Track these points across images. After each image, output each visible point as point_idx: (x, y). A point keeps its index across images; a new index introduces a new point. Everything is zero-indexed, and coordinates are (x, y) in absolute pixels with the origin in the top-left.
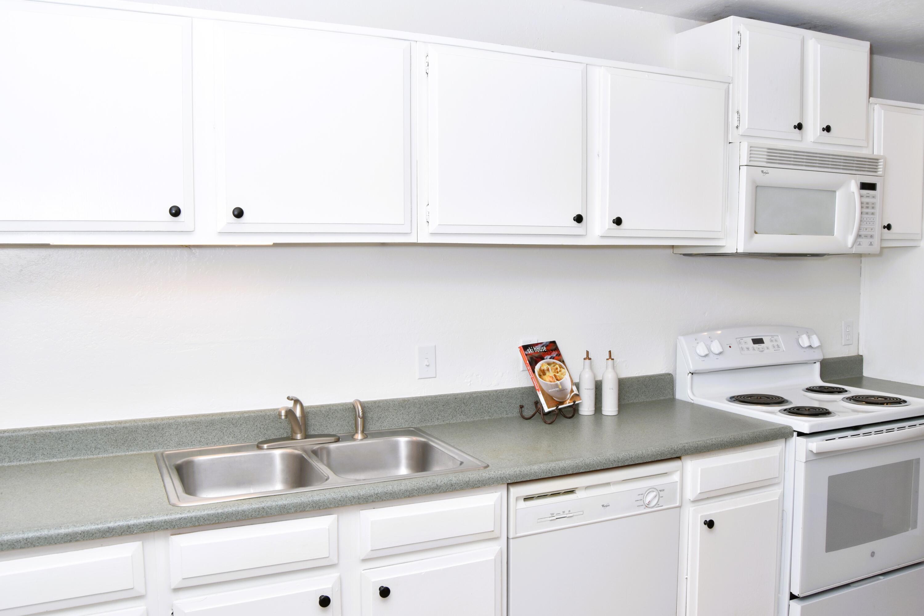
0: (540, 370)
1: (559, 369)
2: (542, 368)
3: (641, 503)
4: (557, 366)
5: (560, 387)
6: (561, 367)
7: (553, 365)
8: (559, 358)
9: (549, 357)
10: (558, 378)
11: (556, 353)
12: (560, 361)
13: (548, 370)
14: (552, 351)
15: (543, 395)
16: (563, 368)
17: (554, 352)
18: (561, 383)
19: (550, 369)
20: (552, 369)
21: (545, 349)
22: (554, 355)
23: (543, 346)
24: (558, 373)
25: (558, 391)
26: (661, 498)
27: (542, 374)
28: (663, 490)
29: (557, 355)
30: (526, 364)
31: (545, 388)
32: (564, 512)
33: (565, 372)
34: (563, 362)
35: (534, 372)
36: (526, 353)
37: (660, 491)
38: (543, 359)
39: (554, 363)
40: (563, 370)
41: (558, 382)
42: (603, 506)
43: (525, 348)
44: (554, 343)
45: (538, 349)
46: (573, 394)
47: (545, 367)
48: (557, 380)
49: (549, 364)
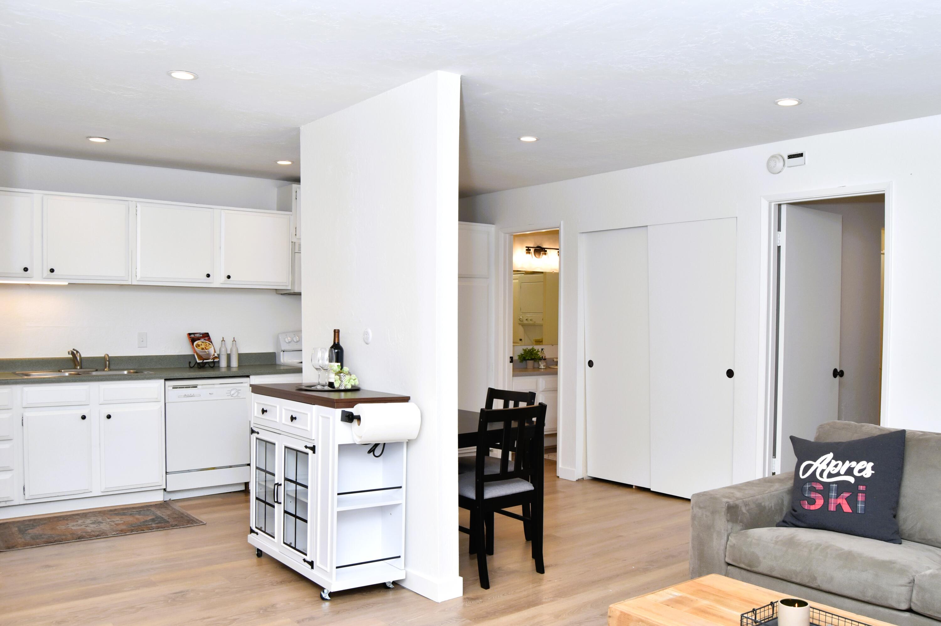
0: (197, 344)
1: (208, 345)
2: (198, 344)
3: (229, 394)
4: (207, 344)
5: (207, 353)
6: (209, 344)
7: (205, 343)
8: (210, 340)
9: (203, 339)
10: (207, 349)
11: (208, 338)
12: (209, 342)
13: (202, 345)
14: (205, 337)
15: (197, 355)
16: (211, 345)
17: (206, 338)
18: (208, 351)
19: (203, 345)
20: (204, 345)
21: (201, 335)
22: (206, 339)
23: (200, 334)
24: (207, 346)
25: (205, 354)
26: (239, 394)
27: (197, 346)
28: (240, 390)
29: (208, 339)
30: (190, 341)
31: (198, 352)
32: (191, 394)
33: (211, 347)
34: (211, 342)
35: (193, 345)
36: (190, 336)
37: (239, 390)
38: (199, 340)
39: (206, 342)
40: (210, 346)
41: (207, 351)
42: (210, 394)
43: (190, 334)
44: (208, 333)
45: (197, 335)
46: (214, 356)
47: (200, 343)
48: (206, 349)
49: (203, 342)
